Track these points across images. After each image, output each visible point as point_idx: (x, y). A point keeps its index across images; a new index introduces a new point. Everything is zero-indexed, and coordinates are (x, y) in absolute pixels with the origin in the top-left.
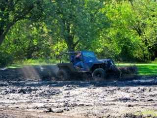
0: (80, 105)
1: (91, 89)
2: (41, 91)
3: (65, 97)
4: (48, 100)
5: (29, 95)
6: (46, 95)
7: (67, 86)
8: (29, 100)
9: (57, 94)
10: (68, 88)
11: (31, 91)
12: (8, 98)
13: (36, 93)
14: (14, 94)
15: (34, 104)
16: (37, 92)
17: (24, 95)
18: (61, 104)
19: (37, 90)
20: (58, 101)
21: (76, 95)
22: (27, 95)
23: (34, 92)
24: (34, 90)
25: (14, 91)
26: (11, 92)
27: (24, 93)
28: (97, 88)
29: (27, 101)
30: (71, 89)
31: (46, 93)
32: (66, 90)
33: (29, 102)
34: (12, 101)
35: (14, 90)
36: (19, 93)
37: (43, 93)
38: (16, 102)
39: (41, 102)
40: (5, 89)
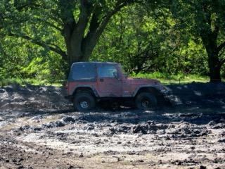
2: (173, 130)
3: (220, 141)
4: (193, 148)
5: (153, 136)
6: (183, 136)
8: (158, 147)
9: (203, 135)
11: (156, 130)
12: (120, 143)
13: (164, 133)
14: (127, 135)
15: (168, 154)
16: (167, 131)
17: (144, 136)
19: (166, 127)
20: (211, 149)
22: (149, 136)
23: (162, 131)
24: (160, 128)
25: (125, 130)
26: (120, 131)
27: (145, 133)
29: (155, 148)
31: (183, 133)
33: (160, 151)
34: (127, 149)
35: (125, 128)
36: (135, 132)
37: (176, 133)
38: (136, 150)
39: (183, 151)
40: (108, 126)
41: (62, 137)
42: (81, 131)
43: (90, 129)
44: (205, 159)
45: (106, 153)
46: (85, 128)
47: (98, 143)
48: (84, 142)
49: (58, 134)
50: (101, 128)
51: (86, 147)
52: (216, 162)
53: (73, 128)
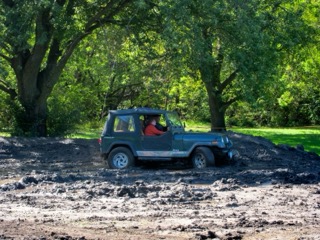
0: (274, 223)
1: (282, 189)
2: (169, 193)
3: (229, 206)
4: (196, 213)
5: (143, 200)
6: (181, 200)
7: (224, 182)
8: (154, 212)
9: (207, 198)
10: (227, 186)
11: (146, 193)
12: (104, 208)
13: (157, 196)
14: (109, 199)
15: (167, 219)
16: (161, 193)
17: (132, 200)
18: (229, 221)
19: (159, 189)
20: (219, 214)
21: (254, 202)
22: (139, 201)
23: (154, 193)
24: (151, 190)
25: (107, 192)
26: (101, 194)
27: (132, 196)
28: (295, 186)
29: (150, 213)
30: (235, 188)
31: (181, 195)
32: (224, 190)
33: (156, 216)
34: (115, 215)
35: (107, 190)
36: (121, 195)
37: (173, 196)
38: (127, 215)
39: (184, 217)
40: (83, 188)
41: (29, 201)
42: (50, 194)
43: (60, 192)
44: (212, 224)
45: (90, 219)
46: (54, 191)
47: (77, 208)
48: (59, 206)
49: (23, 198)
50: (74, 191)
51: (64, 212)
52: (227, 228)
53: (38, 191)
